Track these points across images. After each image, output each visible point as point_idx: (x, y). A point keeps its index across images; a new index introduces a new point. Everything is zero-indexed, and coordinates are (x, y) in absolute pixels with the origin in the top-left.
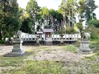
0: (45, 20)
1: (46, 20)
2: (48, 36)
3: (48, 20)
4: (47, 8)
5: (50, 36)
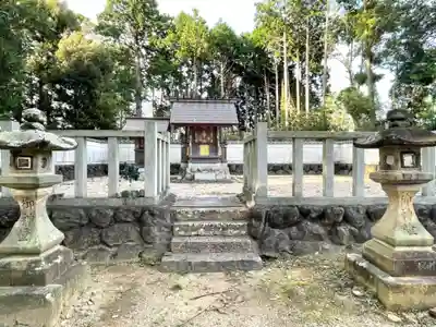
0: (188, 80)
1: (194, 83)
2: (204, 151)
3: (205, 80)
4: (199, 14)
5: (217, 151)
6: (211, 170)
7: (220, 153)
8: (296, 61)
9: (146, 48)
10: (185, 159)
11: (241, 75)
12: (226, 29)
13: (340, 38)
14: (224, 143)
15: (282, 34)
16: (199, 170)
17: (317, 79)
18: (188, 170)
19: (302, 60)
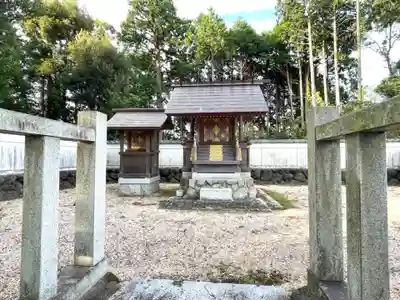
5: (235, 155)
6: (227, 184)
7: (239, 158)
8: (322, 55)
9: (167, 53)
10: (189, 166)
11: (262, 74)
12: (245, 26)
13: (373, 25)
14: (246, 142)
15: (306, 26)
16: (207, 184)
17: (345, 73)
18: (192, 183)
19: (328, 53)
